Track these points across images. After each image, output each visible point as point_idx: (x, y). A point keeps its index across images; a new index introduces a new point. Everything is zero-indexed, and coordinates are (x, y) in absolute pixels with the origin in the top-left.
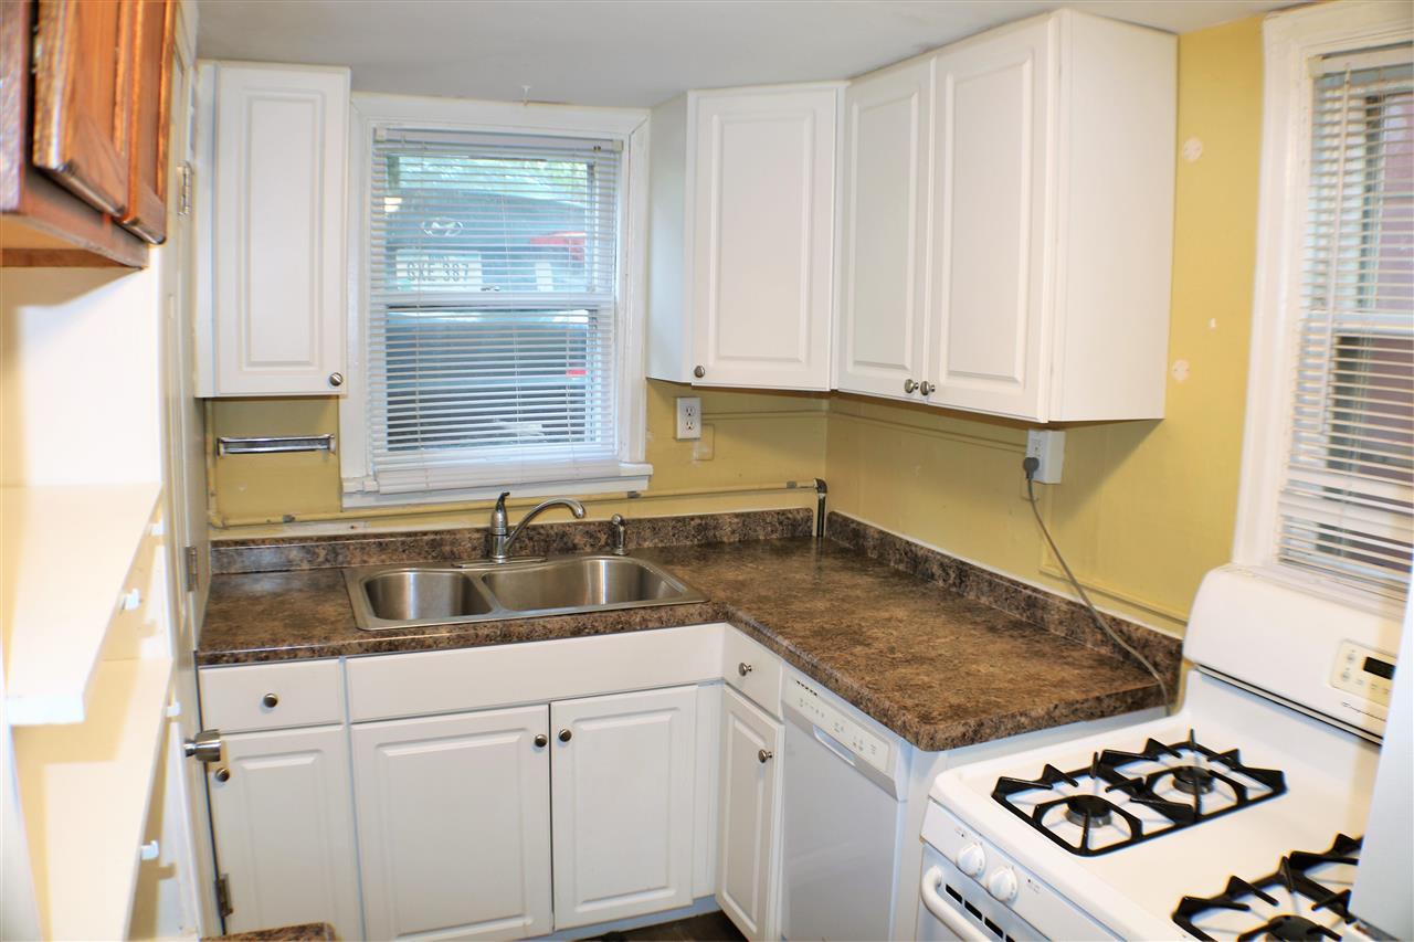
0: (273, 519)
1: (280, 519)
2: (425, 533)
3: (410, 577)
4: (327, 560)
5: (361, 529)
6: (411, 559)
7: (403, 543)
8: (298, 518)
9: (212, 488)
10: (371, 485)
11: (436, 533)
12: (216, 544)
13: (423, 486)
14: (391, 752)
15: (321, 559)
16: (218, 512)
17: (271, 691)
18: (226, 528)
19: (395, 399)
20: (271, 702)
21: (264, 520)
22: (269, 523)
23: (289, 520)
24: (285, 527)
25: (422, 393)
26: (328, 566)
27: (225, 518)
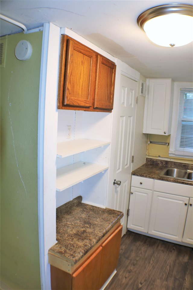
0: (157, 156)
1: (158, 156)
2: (183, 163)
3: (176, 170)
4: (165, 165)
5: (172, 160)
6: (179, 167)
7: (179, 164)
8: (161, 156)
9: (148, 149)
10: (174, 153)
11: (185, 164)
12: (147, 158)
13: (183, 154)
14: (159, 198)
15: (164, 164)
16: (148, 153)
17: (142, 182)
18: (149, 156)
19: (182, 138)
20: (141, 183)
21: (155, 156)
22: (156, 156)
23: (159, 156)
24: (159, 158)
25: (186, 137)
26: (165, 166)
27: (149, 154)
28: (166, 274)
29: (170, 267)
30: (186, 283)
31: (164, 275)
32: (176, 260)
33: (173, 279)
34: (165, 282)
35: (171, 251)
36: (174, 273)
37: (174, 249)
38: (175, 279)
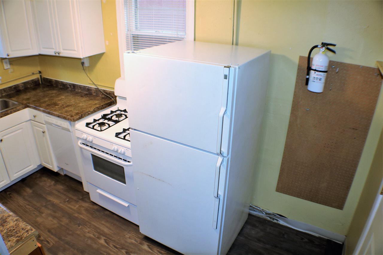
28: (34, 210)
29: (29, 205)
30: (54, 202)
31: (35, 212)
32: (24, 198)
33: (43, 208)
34: (43, 215)
35: (11, 197)
36: (38, 205)
37: (9, 194)
38: (45, 207)
